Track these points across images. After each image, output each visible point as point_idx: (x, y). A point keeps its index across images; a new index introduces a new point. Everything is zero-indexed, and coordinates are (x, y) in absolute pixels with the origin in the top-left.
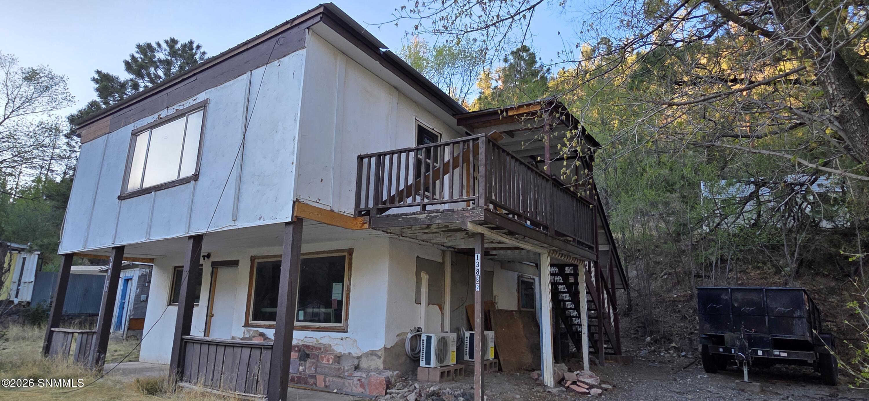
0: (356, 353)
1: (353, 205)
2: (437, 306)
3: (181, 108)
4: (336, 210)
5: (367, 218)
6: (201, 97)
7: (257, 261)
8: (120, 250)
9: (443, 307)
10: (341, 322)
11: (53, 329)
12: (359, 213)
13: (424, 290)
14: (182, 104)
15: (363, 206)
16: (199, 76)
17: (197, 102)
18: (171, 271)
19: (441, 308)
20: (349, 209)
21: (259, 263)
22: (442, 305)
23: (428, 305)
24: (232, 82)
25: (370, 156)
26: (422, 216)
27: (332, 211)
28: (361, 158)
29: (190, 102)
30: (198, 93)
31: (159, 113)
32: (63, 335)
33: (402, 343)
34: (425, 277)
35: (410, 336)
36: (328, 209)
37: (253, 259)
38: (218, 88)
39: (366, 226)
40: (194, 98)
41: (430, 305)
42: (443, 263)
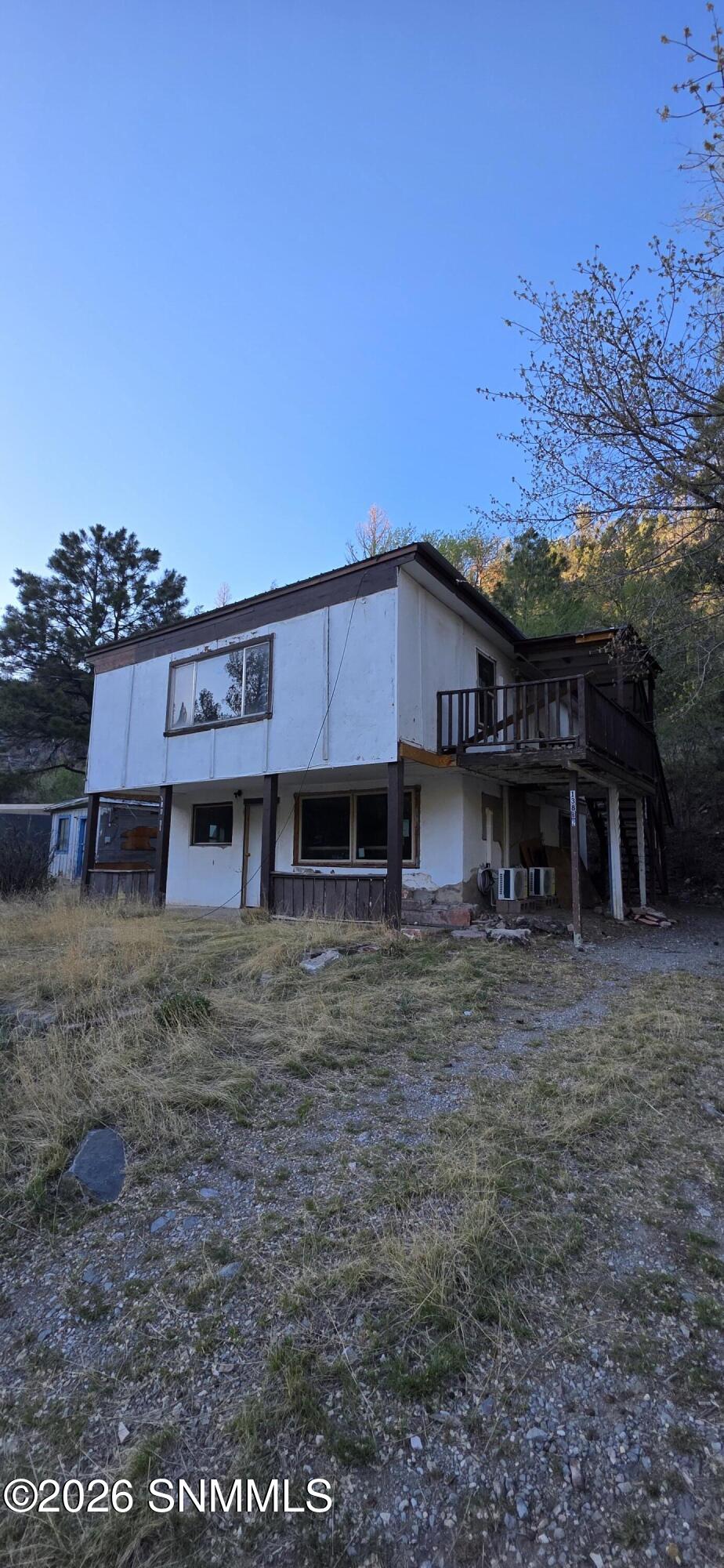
0: (429, 887)
1: (436, 744)
2: (499, 843)
3: (237, 641)
4: (426, 749)
5: (454, 756)
6: (263, 631)
7: (301, 798)
8: (168, 789)
9: (503, 844)
10: (410, 858)
11: (90, 870)
12: (442, 751)
13: (489, 827)
14: (237, 636)
15: (445, 743)
16: (256, 607)
17: (257, 636)
18: (191, 811)
20: (432, 747)
21: (304, 801)
22: (503, 842)
23: (492, 841)
24: (303, 617)
25: (450, 693)
26: (515, 755)
27: (423, 750)
28: (440, 695)
29: (247, 636)
30: (258, 626)
31: (206, 645)
32: (105, 875)
33: (474, 879)
34: (489, 813)
35: (481, 871)
36: (419, 747)
37: (296, 796)
38: (285, 622)
39: (454, 763)
40: (253, 631)
41: (494, 842)
42: (502, 799)
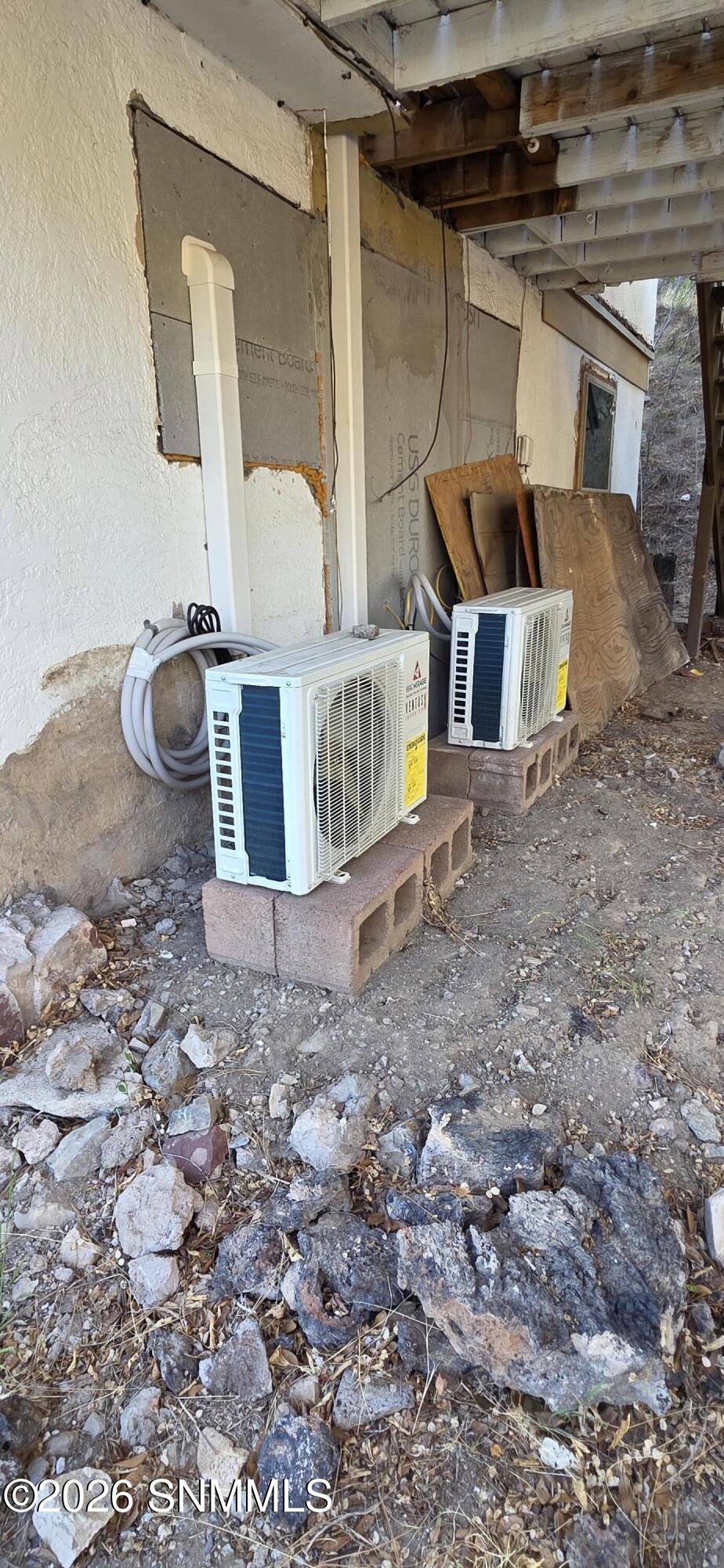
2: (299, 478)
9: (327, 481)
19: (321, 490)
22: (326, 472)
23: (247, 472)
33: (100, 713)
34: (208, 280)
35: (143, 665)
41: (261, 473)
